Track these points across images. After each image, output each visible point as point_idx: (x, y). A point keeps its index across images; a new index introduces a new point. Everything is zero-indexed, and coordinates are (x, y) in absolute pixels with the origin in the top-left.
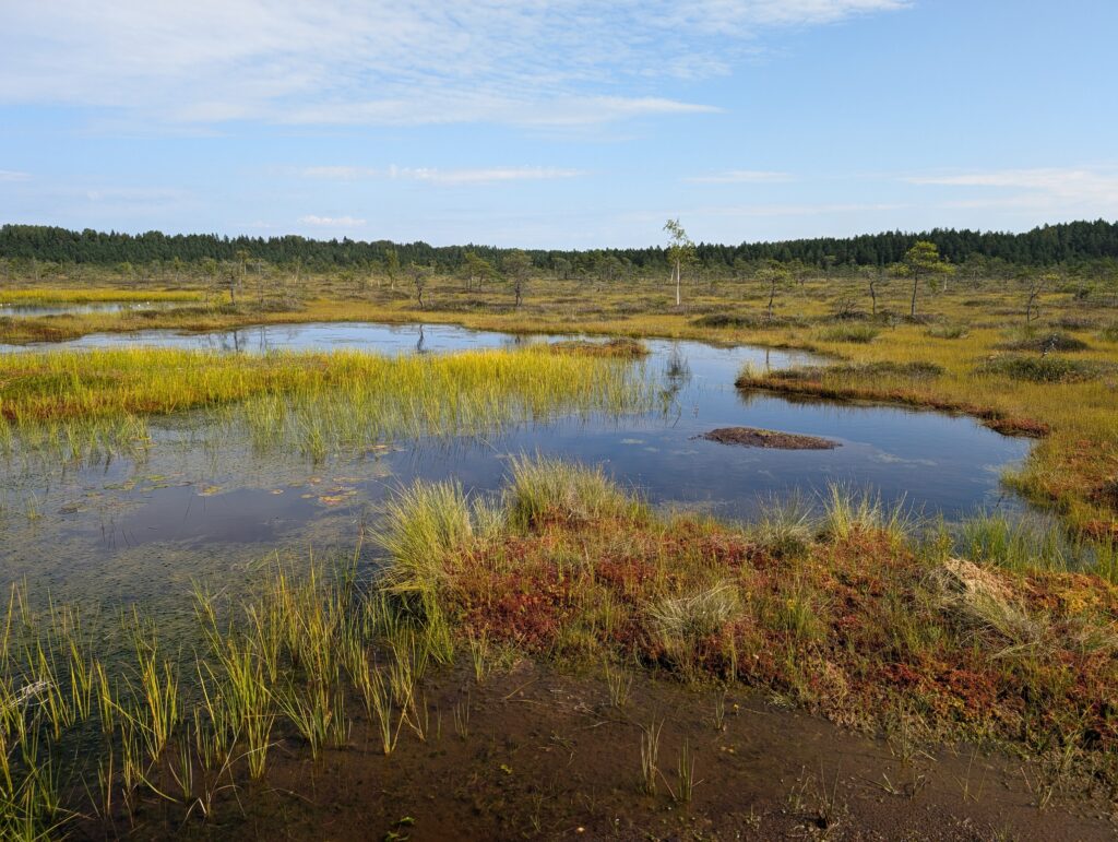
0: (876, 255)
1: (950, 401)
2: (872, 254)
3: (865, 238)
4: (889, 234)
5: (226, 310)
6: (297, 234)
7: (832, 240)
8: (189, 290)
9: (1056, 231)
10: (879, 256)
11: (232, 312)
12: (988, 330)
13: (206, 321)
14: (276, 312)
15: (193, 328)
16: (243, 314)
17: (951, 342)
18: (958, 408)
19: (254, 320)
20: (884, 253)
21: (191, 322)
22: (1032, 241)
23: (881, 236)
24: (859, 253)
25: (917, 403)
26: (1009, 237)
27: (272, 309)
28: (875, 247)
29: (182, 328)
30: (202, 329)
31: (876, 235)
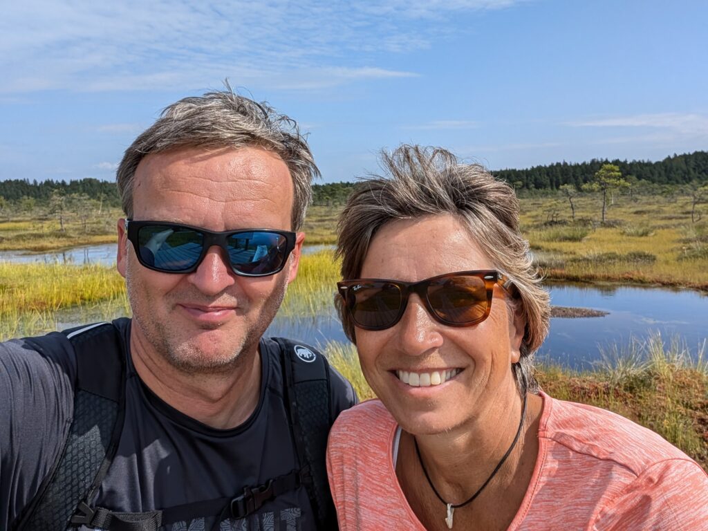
0: (549, 181)
1: (673, 279)
2: (546, 180)
3: (539, 168)
4: (558, 164)
5: (59, 234)
6: (93, 177)
7: (514, 171)
8: (16, 222)
9: (683, 159)
10: (551, 181)
11: (64, 236)
12: (666, 230)
13: (44, 243)
14: (98, 235)
15: (35, 249)
16: (73, 238)
17: (643, 238)
18: (680, 284)
19: (83, 242)
20: (555, 179)
21: (33, 244)
22: (666, 167)
23: (552, 166)
24: (536, 179)
25: (646, 282)
26: (649, 164)
27: (94, 233)
28: (548, 175)
29: (27, 249)
30: (42, 250)
31: (548, 166)
